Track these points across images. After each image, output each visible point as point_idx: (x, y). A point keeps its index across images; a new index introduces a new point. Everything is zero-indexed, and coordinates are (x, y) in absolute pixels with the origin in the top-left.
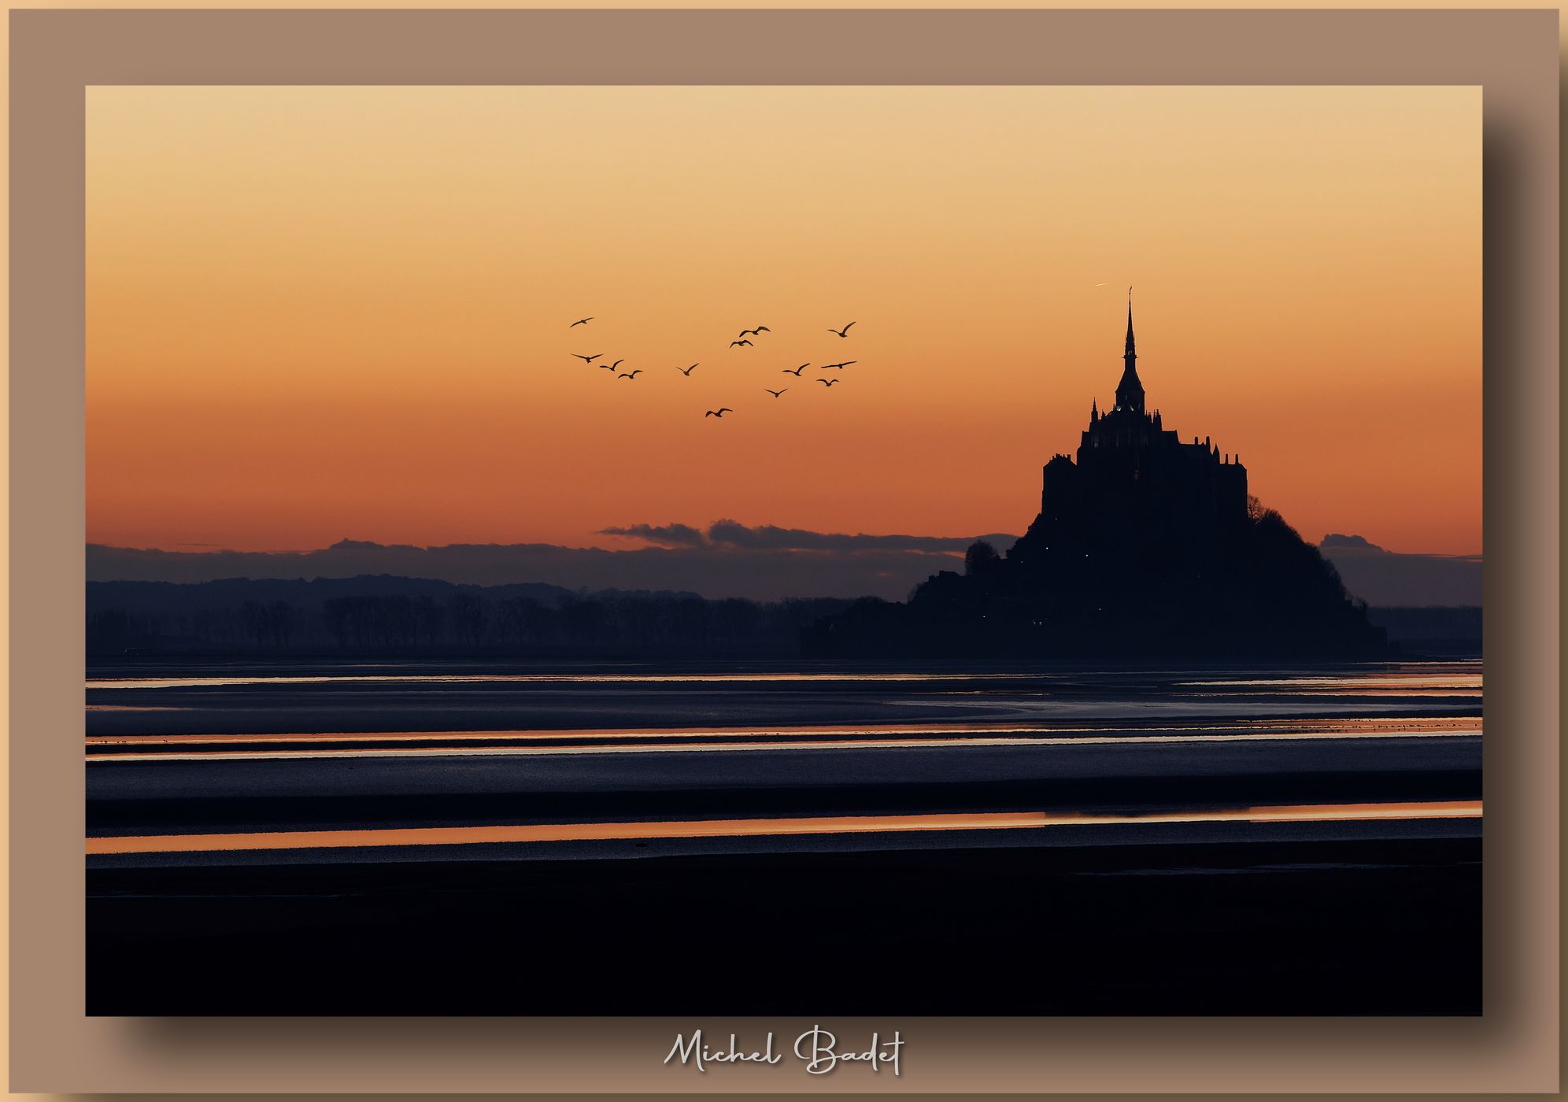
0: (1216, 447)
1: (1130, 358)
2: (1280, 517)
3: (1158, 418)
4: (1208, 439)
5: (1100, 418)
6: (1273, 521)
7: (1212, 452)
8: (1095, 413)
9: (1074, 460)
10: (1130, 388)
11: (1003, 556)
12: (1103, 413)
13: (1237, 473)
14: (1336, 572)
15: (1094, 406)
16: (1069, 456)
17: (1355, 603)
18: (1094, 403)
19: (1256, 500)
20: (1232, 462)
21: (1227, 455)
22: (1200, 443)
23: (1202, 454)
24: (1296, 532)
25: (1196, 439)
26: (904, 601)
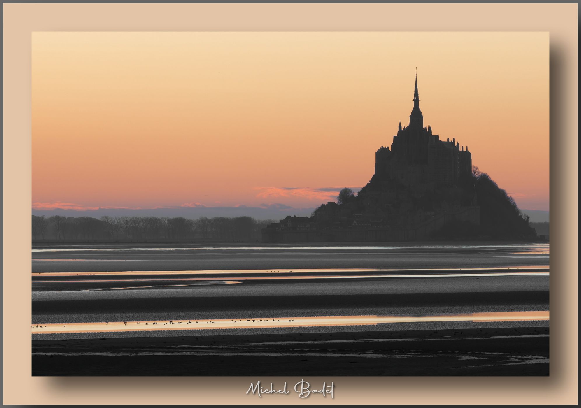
0: (458, 144)
1: (416, 101)
2: (488, 176)
3: (430, 129)
4: (454, 139)
5: (402, 129)
6: (485, 178)
7: (456, 145)
8: (400, 127)
9: (390, 149)
10: (416, 115)
11: (356, 195)
12: (404, 127)
13: (467, 155)
14: (514, 203)
15: (400, 123)
16: (388, 147)
17: (523, 217)
18: (400, 122)
19: (477, 168)
20: (465, 150)
21: (463, 147)
22: (450, 141)
23: (451, 146)
24: (495, 183)
25: (448, 139)
26: (309, 217)
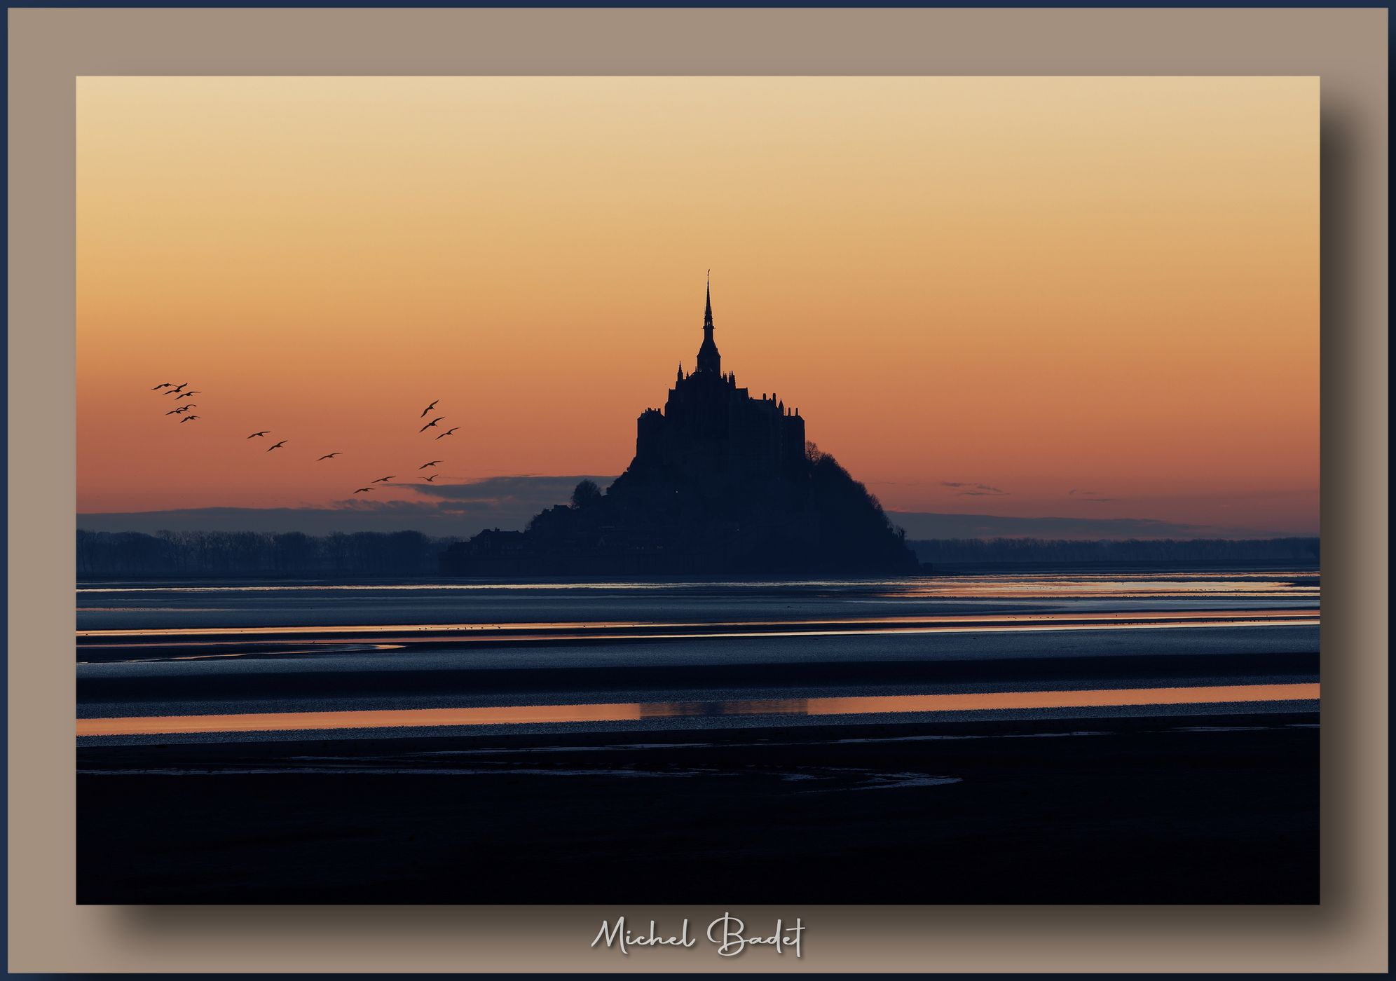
0: (781, 402)
1: (709, 329)
2: (834, 460)
3: (732, 377)
4: (774, 395)
5: (685, 378)
6: (828, 463)
7: (778, 405)
8: (680, 374)
9: (663, 413)
10: (709, 354)
11: (604, 493)
12: (688, 374)
13: (797, 424)
14: (879, 506)
15: (680, 368)
16: (659, 410)
17: (895, 531)
18: (680, 366)
19: (814, 446)
20: (793, 414)
21: (789, 409)
22: (767, 399)
23: (769, 408)
24: (846, 472)
25: (764, 395)
26: (522, 531)
